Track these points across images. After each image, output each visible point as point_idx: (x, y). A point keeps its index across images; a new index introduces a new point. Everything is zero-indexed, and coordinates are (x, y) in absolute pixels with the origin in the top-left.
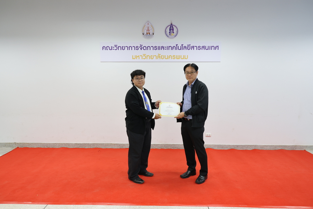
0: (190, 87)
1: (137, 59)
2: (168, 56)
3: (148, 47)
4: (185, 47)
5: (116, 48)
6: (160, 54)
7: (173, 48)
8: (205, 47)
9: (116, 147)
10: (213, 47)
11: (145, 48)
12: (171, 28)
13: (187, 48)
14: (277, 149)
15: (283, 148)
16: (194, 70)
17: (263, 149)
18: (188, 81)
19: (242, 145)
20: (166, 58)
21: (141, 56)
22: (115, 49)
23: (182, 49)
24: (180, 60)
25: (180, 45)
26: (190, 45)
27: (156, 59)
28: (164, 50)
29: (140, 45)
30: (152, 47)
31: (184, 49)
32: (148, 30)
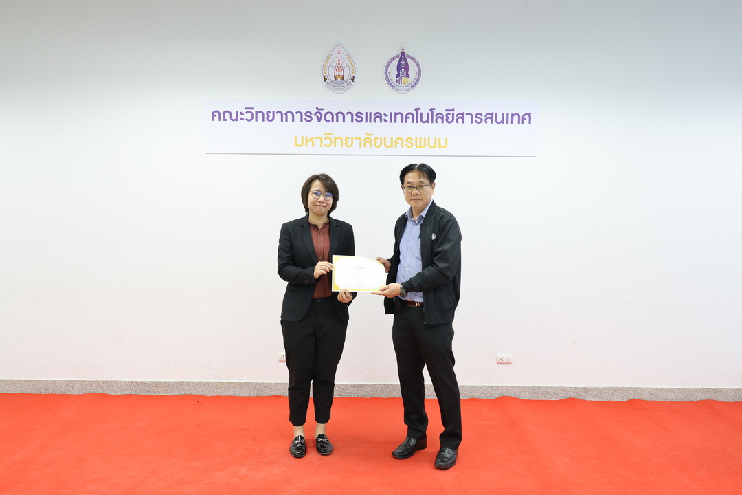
0: (416, 223)
1: (306, 146)
2: (392, 139)
3: (337, 115)
4: (440, 116)
5: (249, 116)
6: (372, 135)
7: (407, 118)
8: (494, 115)
9: (244, 393)
10: (516, 118)
11: (329, 117)
12: (403, 62)
13: (445, 118)
14: (695, 399)
15: (712, 398)
16: (426, 181)
17: (656, 399)
19: (598, 386)
20: (388, 143)
21: (319, 140)
22: (247, 120)
23: (432, 122)
24: (427, 150)
25: (425, 111)
26: (453, 110)
27: (360, 146)
28: (381, 122)
29: (317, 108)
30: (350, 115)
31: (437, 122)
32: (339, 67)
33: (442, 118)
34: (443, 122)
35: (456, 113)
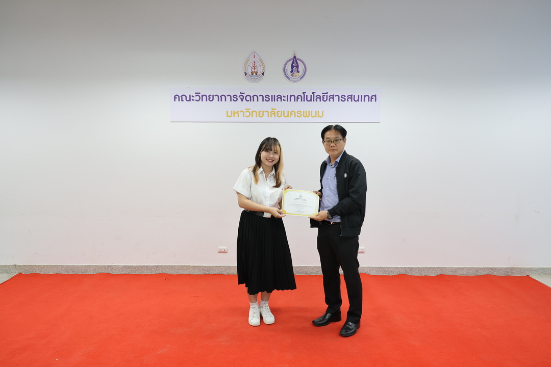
0: (333, 166)
1: (234, 117)
2: (288, 111)
3: (253, 97)
4: (319, 97)
5: (197, 98)
6: (276, 109)
7: (298, 98)
8: (353, 96)
9: (197, 272)
10: (367, 98)
11: (248, 98)
12: (295, 63)
13: (322, 98)
14: (479, 274)
15: (490, 273)
16: (340, 137)
17: (455, 274)
18: (329, 155)
19: (419, 267)
20: (286, 115)
21: (242, 113)
22: (196, 100)
23: (314, 101)
24: (310, 119)
25: (309, 94)
26: (327, 93)
27: (268, 117)
28: (281, 101)
29: (241, 93)
30: (261, 97)
31: (317, 101)
32: (254, 66)
33: (320, 98)
34: (320, 101)
35: (329, 95)
